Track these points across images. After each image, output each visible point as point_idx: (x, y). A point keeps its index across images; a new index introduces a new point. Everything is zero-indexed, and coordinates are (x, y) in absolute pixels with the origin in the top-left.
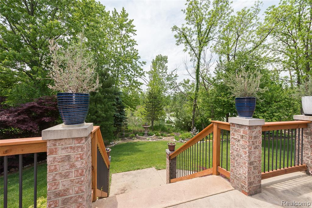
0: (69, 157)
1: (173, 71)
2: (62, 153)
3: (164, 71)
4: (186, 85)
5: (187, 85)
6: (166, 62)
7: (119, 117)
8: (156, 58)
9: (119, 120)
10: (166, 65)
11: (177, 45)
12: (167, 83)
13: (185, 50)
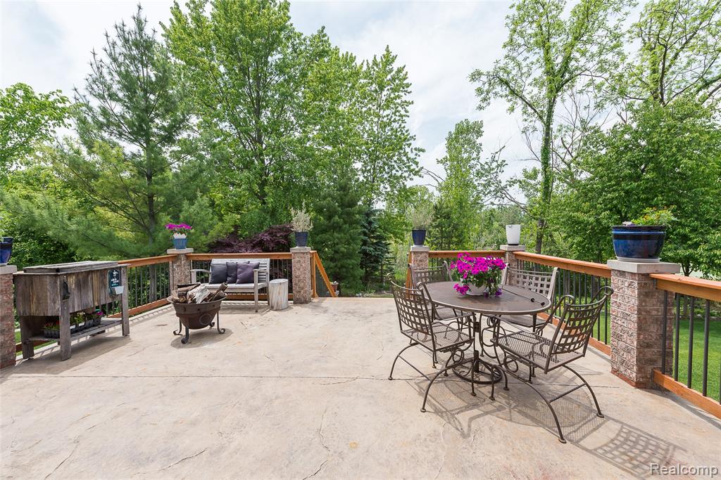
0: (300, 261)
1: (497, 153)
2: (297, 259)
3: (474, 155)
4: (529, 184)
5: (533, 182)
6: (479, 133)
7: (373, 254)
8: (457, 129)
9: (372, 259)
10: (479, 141)
11: (481, 109)
12: (478, 182)
13: (512, 109)
